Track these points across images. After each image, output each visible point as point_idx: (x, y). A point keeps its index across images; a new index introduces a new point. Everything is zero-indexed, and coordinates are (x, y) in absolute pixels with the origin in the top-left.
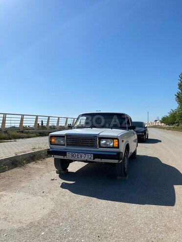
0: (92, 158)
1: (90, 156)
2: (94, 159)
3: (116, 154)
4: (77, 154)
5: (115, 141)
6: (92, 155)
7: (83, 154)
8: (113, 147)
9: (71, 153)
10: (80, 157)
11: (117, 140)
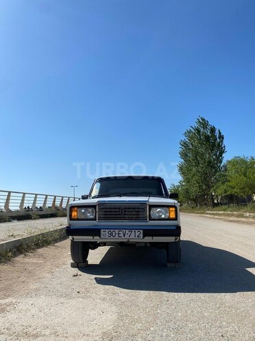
0: (141, 236)
1: (137, 234)
2: (144, 238)
3: (175, 228)
4: (117, 231)
5: (171, 209)
6: (141, 231)
7: (127, 231)
8: (169, 219)
9: (107, 231)
10: (122, 235)
11: (174, 209)
